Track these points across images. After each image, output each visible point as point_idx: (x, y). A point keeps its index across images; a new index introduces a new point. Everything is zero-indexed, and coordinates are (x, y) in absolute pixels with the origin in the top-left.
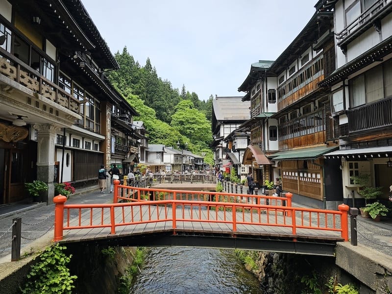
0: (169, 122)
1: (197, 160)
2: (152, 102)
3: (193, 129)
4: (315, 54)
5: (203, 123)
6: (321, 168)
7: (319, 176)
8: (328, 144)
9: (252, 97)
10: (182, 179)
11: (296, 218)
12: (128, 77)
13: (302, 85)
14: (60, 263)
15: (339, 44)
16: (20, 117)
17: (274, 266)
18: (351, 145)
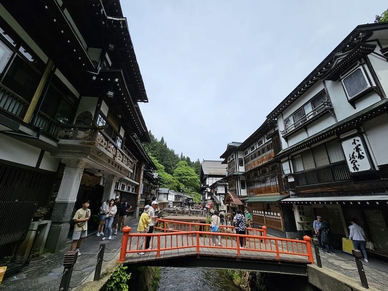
0: (172, 174)
1: (189, 199)
2: (162, 162)
3: (187, 179)
4: (266, 141)
5: (193, 176)
6: (280, 209)
7: (279, 214)
8: (281, 193)
9: (228, 162)
10: (183, 213)
11: (279, 248)
12: (150, 146)
13: (260, 157)
14: (123, 281)
15: (283, 137)
16: (99, 171)
17: (258, 282)
18: (298, 195)
